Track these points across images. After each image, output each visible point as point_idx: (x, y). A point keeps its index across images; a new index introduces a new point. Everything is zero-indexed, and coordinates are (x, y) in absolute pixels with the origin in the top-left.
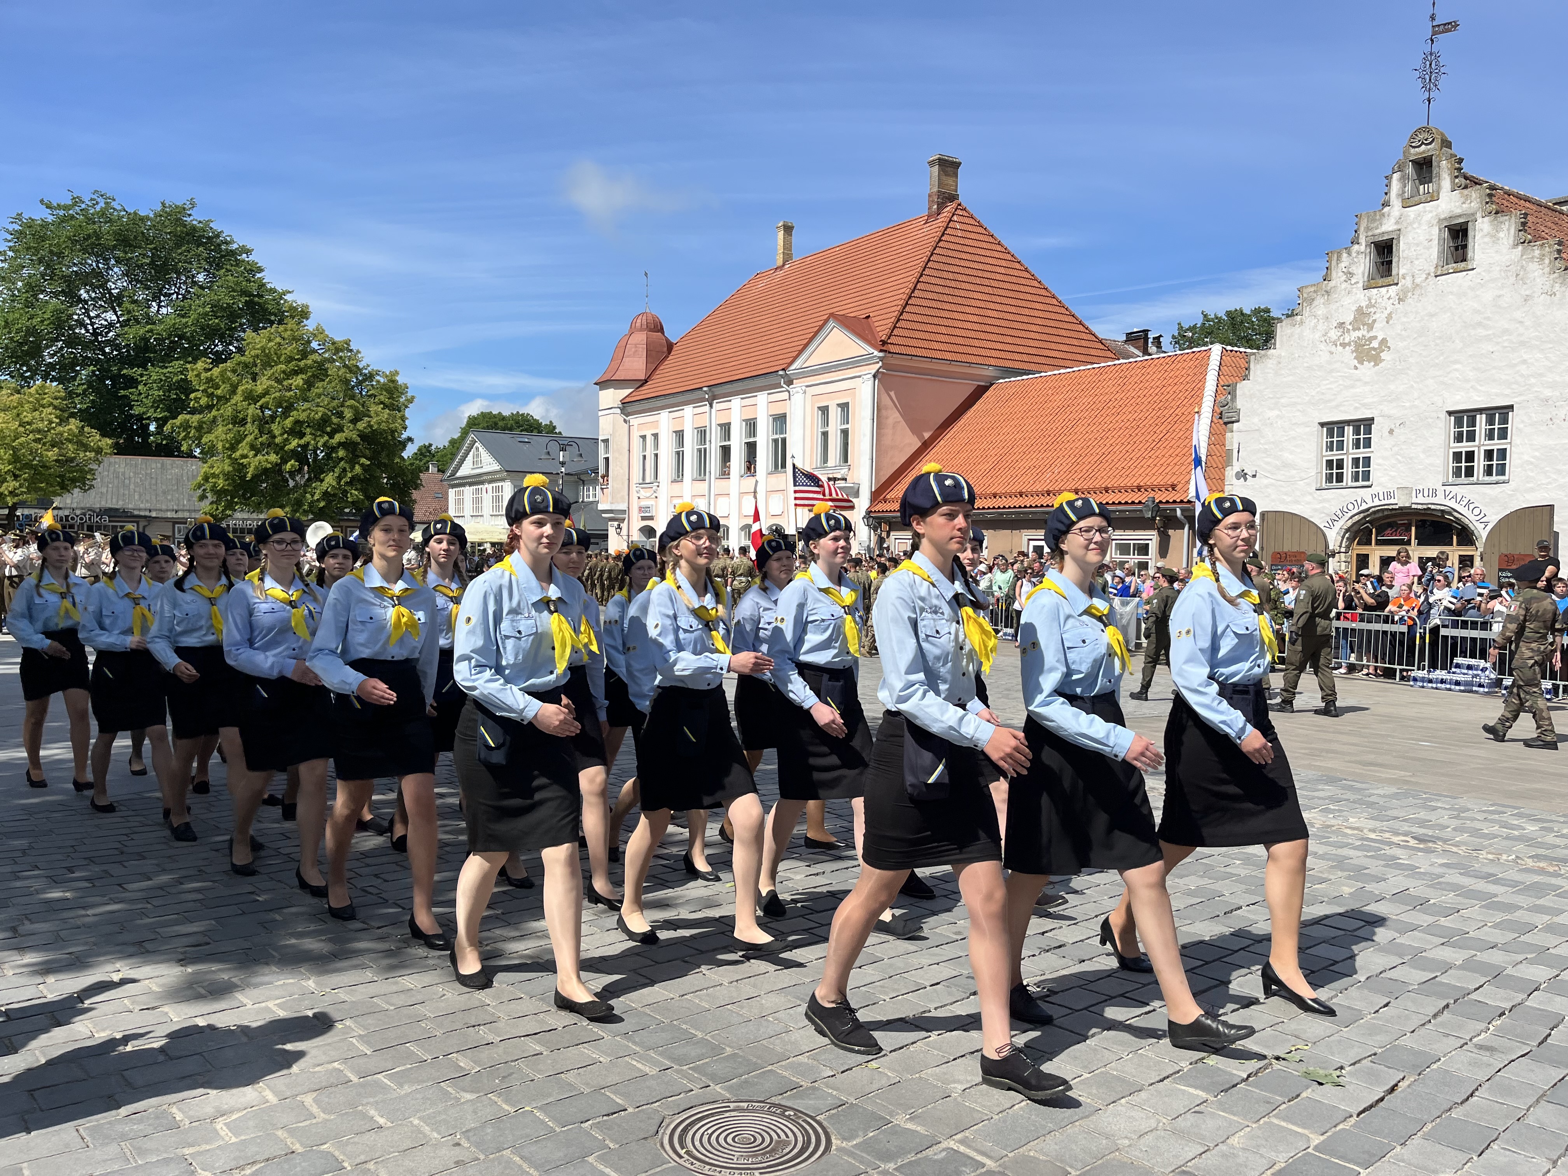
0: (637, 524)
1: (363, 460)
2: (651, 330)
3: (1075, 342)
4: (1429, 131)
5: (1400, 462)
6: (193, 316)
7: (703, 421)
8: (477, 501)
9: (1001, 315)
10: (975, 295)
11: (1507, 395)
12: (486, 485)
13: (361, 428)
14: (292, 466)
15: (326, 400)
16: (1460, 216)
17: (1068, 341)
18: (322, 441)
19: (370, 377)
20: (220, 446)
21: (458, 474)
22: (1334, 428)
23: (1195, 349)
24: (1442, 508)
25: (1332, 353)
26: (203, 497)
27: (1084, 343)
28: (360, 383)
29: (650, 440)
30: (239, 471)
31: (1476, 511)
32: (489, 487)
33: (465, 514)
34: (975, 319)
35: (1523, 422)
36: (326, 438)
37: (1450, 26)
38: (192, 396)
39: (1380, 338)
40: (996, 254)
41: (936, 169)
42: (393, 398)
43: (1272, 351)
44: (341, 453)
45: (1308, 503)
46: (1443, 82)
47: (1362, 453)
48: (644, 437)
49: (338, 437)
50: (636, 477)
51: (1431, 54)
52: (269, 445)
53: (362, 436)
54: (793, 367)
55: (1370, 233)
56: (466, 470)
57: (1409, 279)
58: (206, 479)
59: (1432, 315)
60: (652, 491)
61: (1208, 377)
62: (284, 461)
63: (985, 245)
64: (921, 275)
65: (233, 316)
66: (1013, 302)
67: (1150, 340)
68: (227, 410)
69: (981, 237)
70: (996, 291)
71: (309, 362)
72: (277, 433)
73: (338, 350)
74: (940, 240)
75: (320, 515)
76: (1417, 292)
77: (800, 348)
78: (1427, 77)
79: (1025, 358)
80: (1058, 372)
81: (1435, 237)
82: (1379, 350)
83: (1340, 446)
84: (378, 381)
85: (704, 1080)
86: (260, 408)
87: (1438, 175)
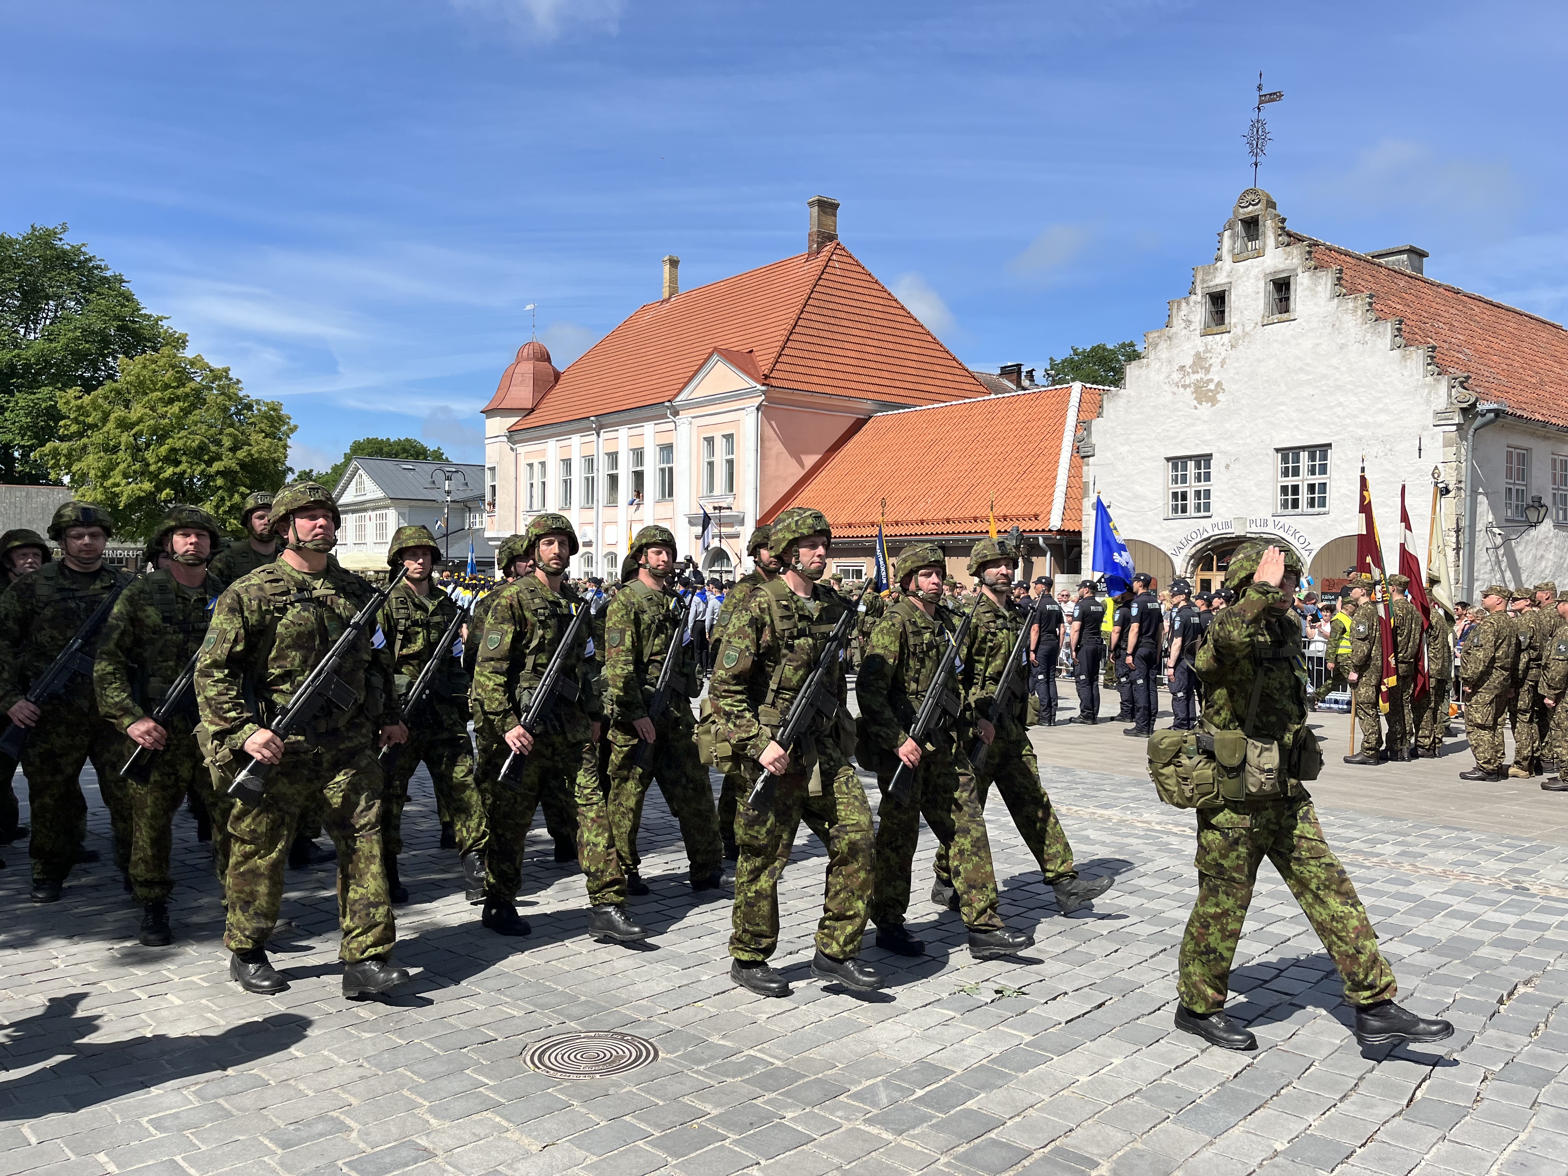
2: (538, 360)
3: (949, 377)
4: (1254, 191)
5: (1235, 495)
6: (63, 341)
7: (591, 450)
8: (361, 528)
9: (878, 351)
10: (854, 332)
11: (1326, 435)
12: (370, 513)
13: (241, 457)
14: (167, 494)
15: (204, 427)
16: (1283, 271)
17: (942, 376)
18: (198, 470)
19: (249, 407)
20: (91, 474)
22: (1177, 462)
23: (1058, 387)
25: (1174, 394)
27: (957, 378)
28: (238, 413)
29: (537, 468)
30: (112, 500)
31: (1302, 540)
32: (373, 514)
33: (348, 542)
34: (853, 354)
35: (1340, 458)
36: (203, 466)
37: (1275, 97)
38: (62, 423)
39: (1216, 381)
40: (874, 293)
41: (816, 209)
42: (275, 427)
43: (1122, 391)
44: (220, 482)
45: (1157, 532)
46: (1268, 147)
47: (1202, 486)
48: (531, 465)
49: (217, 466)
50: (523, 504)
51: (1258, 121)
52: (143, 474)
53: (243, 465)
54: (678, 399)
55: (1205, 285)
56: (348, 497)
57: (1240, 327)
59: (1260, 361)
61: (1069, 413)
62: (159, 489)
63: (863, 284)
64: (802, 312)
65: (104, 341)
66: (891, 339)
67: (1023, 374)
68: (98, 437)
69: (860, 276)
70: (873, 328)
71: (187, 390)
72: (151, 461)
73: (216, 378)
74: (820, 278)
76: (1247, 340)
77: (686, 380)
78: (1254, 142)
79: (902, 392)
80: (936, 406)
81: (1262, 290)
82: (1216, 392)
83: (1184, 479)
84: (259, 410)
85: (562, 1019)
86: (134, 436)
87: (1264, 233)
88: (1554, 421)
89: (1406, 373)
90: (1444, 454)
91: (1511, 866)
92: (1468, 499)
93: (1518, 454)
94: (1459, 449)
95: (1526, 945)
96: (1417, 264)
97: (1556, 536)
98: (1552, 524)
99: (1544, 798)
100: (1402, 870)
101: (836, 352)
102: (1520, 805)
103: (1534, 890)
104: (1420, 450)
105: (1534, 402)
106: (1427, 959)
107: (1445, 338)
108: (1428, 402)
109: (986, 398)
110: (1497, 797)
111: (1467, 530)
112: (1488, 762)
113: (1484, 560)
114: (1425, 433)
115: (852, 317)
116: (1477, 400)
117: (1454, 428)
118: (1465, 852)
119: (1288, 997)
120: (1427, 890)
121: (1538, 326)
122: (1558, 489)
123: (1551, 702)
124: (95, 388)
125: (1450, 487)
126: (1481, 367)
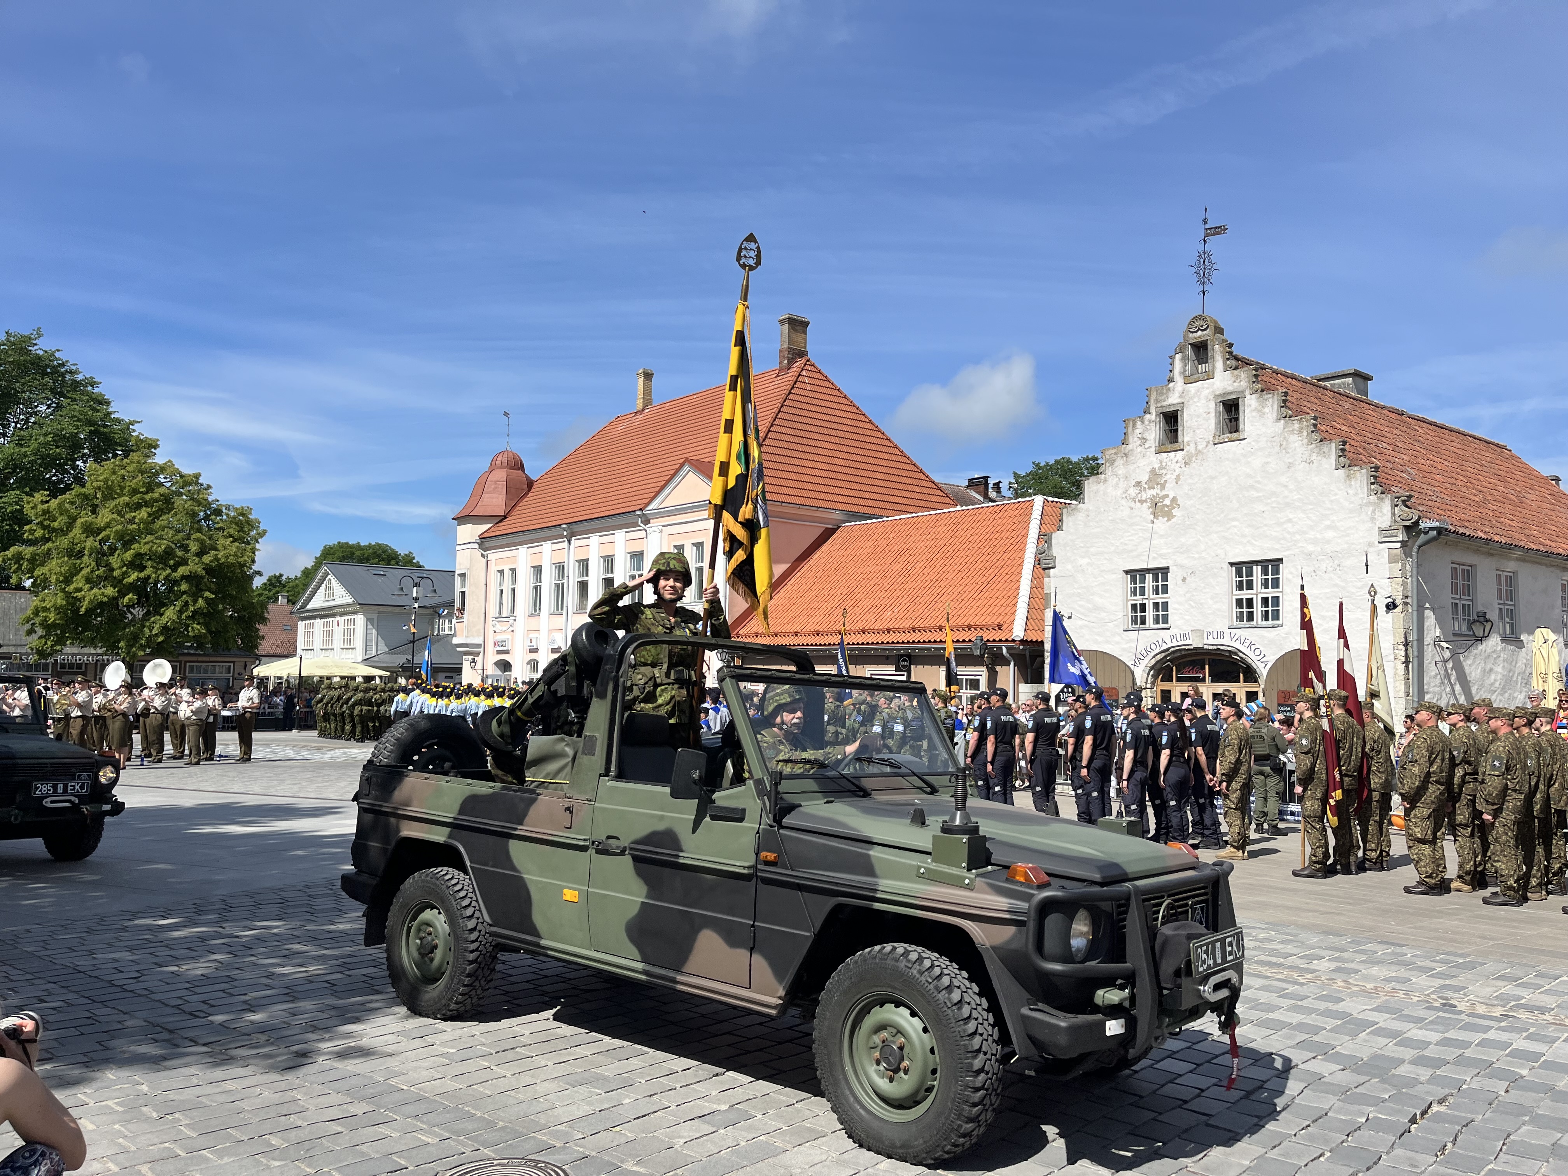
0: (492, 657)
1: (207, 594)
2: (511, 468)
3: (917, 489)
4: (1202, 318)
5: (1193, 607)
6: (34, 445)
7: (561, 557)
8: (328, 634)
11: (1277, 550)
12: (338, 618)
13: (207, 561)
14: (130, 599)
15: (171, 532)
16: (1232, 393)
17: (909, 488)
18: (163, 575)
19: (218, 512)
20: (53, 579)
21: (309, 607)
22: (1136, 575)
23: (1020, 500)
24: (1229, 649)
25: (1132, 509)
26: (30, 632)
27: (924, 490)
28: (207, 518)
29: (507, 574)
30: (73, 605)
32: (341, 619)
33: (315, 647)
34: (823, 466)
35: (1291, 573)
36: (168, 571)
37: (1220, 230)
38: (27, 528)
39: (1171, 497)
40: (843, 407)
41: (786, 327)
42: (244, 532)
43: (1081, 505)
44: (184, 587)
45: (1117, 643)
46: (1215, 277)
47: (1160, 598)
48: (501, 572)
49: (182, 571)
50: (493, 610)
51: (1204, 253)
52: (106, 579)
53: (209, 570)
54: (649, 508)
55: (1159, 405)
56: (317, 602)
57: (1192, 445)
58: (36, 613)
59: (1212, 478)
60: (508, 625)
61: (1031, 526)
62: (122, 594)
63: (832, 399)
64: (772, 425)
65: (75, 445)
67: (991, 486)
68: (63, 542)
69: (829, 391)
70: (842, 441)
71: (156, 495)
72: (115, 566)
73: (186, 484)
74: (790, 393)
75: (159, 651)
76: (1200, 457)
77: (657, 489)
78: (1201, 272)
79: (870, 503)
80: (902, 517)
81: (1212, 410)
82: (1171, 507)
83: (1143, 592)
84: (227, 514)
85: (477, 1146)
86: (100, 540)
87: (1213, 357)
88: (1496, 538)
89: (1351, 492)
90: (1390, 569)
91: (1442, 982)
92: (1415, 613)
93: (1463, 570)
94: (1404, 566)
95: (1445, 1062)
96: (1362, 386)
97: (1504, 650)
98: (1499, 638)
99: (1484, 912)
100: (1335, 987)
101: (806, 463)
102: (1460, 920)
103: (1461, 1006)
104: (1367, 566)
105: (1477, 520)
106: (1347, 1078)
107: (1390, 458)
108: (1373, 519)
109: (951, 510)
110: (1438, 911)
111: (1415, 643)
112: (1430, 876)
113: (1433, 673)
114: (1371, 550)
115: (822, 430)
116: (1419, 518)
117: (1399, 545)
118: (1398, 967)
119: (1206, 1118)
120: (1354, 1007)
121: (1482, 445)
122: (1504, 604)
123: (1489, 817)
124: (63, 491)
125: (1398, 602)
126: (1423, 486)
